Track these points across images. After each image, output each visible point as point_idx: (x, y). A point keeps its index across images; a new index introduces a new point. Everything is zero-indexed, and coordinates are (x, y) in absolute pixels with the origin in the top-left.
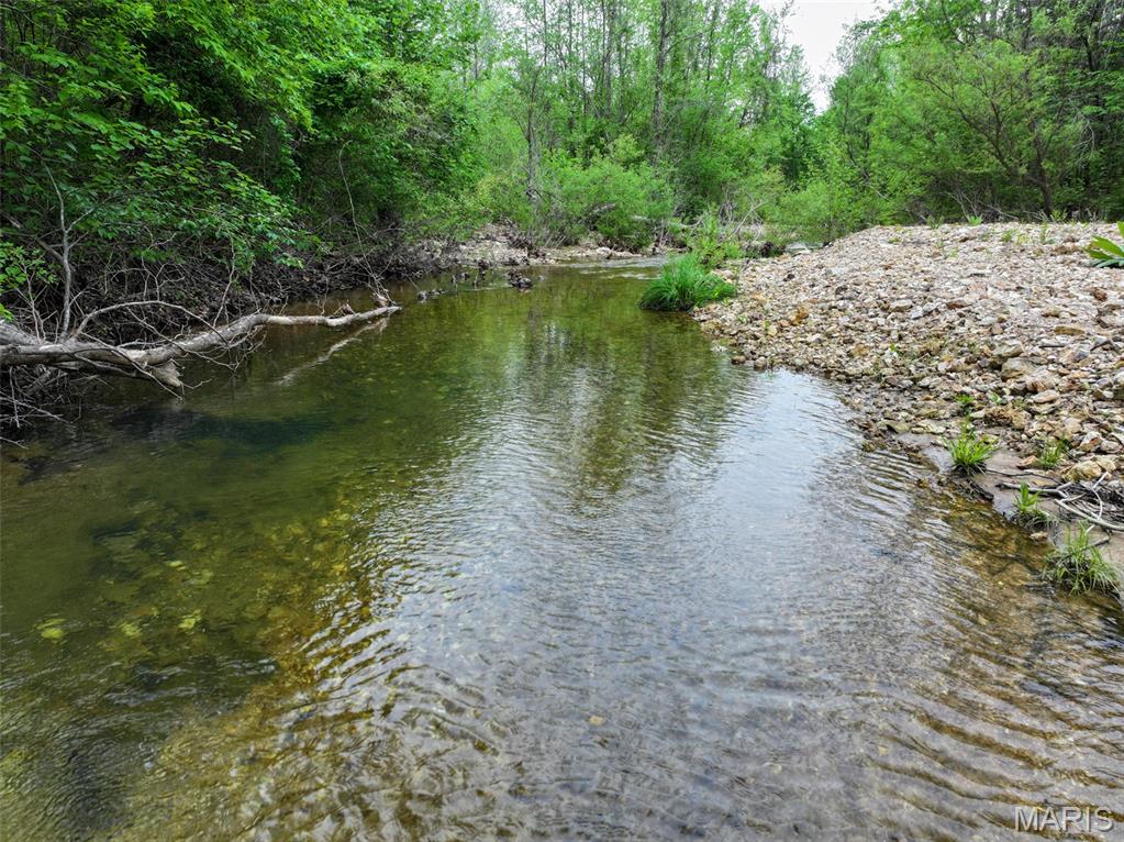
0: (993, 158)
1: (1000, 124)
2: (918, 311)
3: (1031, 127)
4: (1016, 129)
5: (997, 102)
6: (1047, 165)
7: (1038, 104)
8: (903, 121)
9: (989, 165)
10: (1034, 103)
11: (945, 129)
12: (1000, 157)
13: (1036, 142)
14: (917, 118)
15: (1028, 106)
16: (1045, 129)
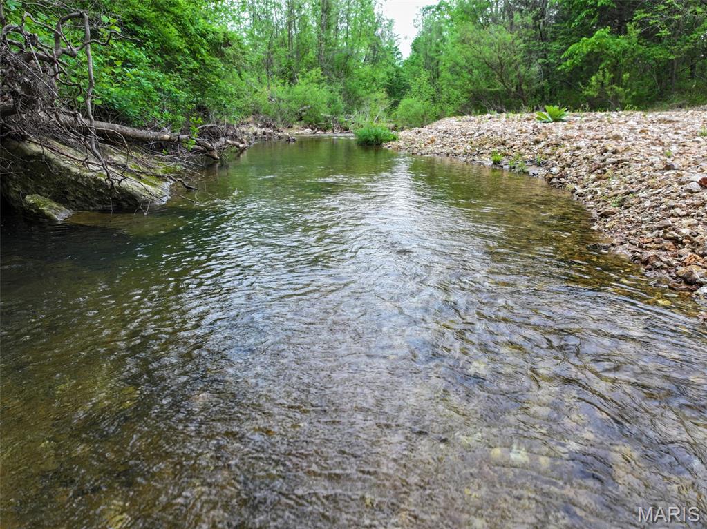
0: (500, 83)
1: (502, 67)
2: (477, 134)
3: (516, 68)
4: (510, 69)
5: (501, 55)
6: (524, 87)
7: (519, 57)
8: (457, 64)
9: (499, 87)
10: (517, 57)
11: (477, 68)
12: (503, 83)
13: (518, 76)
14: (463, 62)
15: (514, 58)
16: (522, 69)
